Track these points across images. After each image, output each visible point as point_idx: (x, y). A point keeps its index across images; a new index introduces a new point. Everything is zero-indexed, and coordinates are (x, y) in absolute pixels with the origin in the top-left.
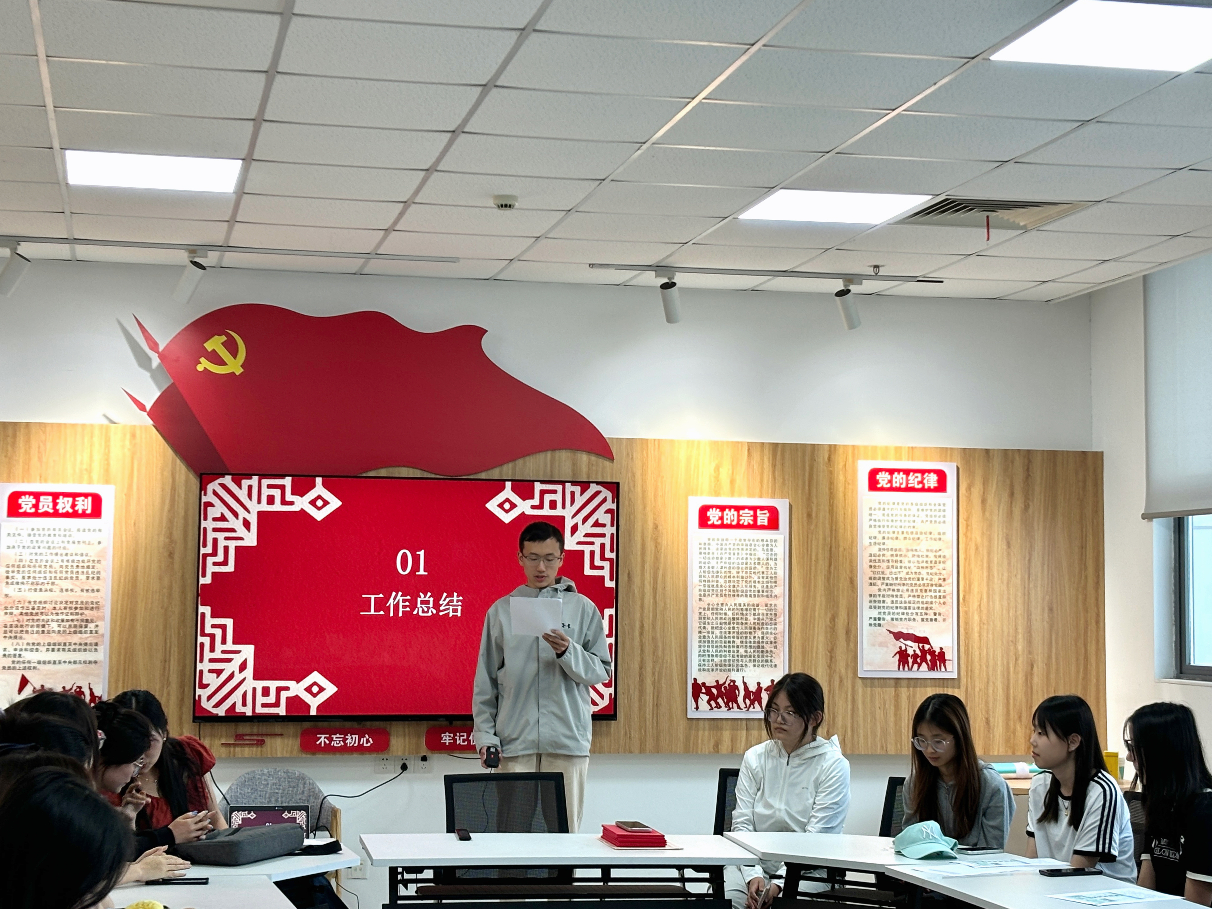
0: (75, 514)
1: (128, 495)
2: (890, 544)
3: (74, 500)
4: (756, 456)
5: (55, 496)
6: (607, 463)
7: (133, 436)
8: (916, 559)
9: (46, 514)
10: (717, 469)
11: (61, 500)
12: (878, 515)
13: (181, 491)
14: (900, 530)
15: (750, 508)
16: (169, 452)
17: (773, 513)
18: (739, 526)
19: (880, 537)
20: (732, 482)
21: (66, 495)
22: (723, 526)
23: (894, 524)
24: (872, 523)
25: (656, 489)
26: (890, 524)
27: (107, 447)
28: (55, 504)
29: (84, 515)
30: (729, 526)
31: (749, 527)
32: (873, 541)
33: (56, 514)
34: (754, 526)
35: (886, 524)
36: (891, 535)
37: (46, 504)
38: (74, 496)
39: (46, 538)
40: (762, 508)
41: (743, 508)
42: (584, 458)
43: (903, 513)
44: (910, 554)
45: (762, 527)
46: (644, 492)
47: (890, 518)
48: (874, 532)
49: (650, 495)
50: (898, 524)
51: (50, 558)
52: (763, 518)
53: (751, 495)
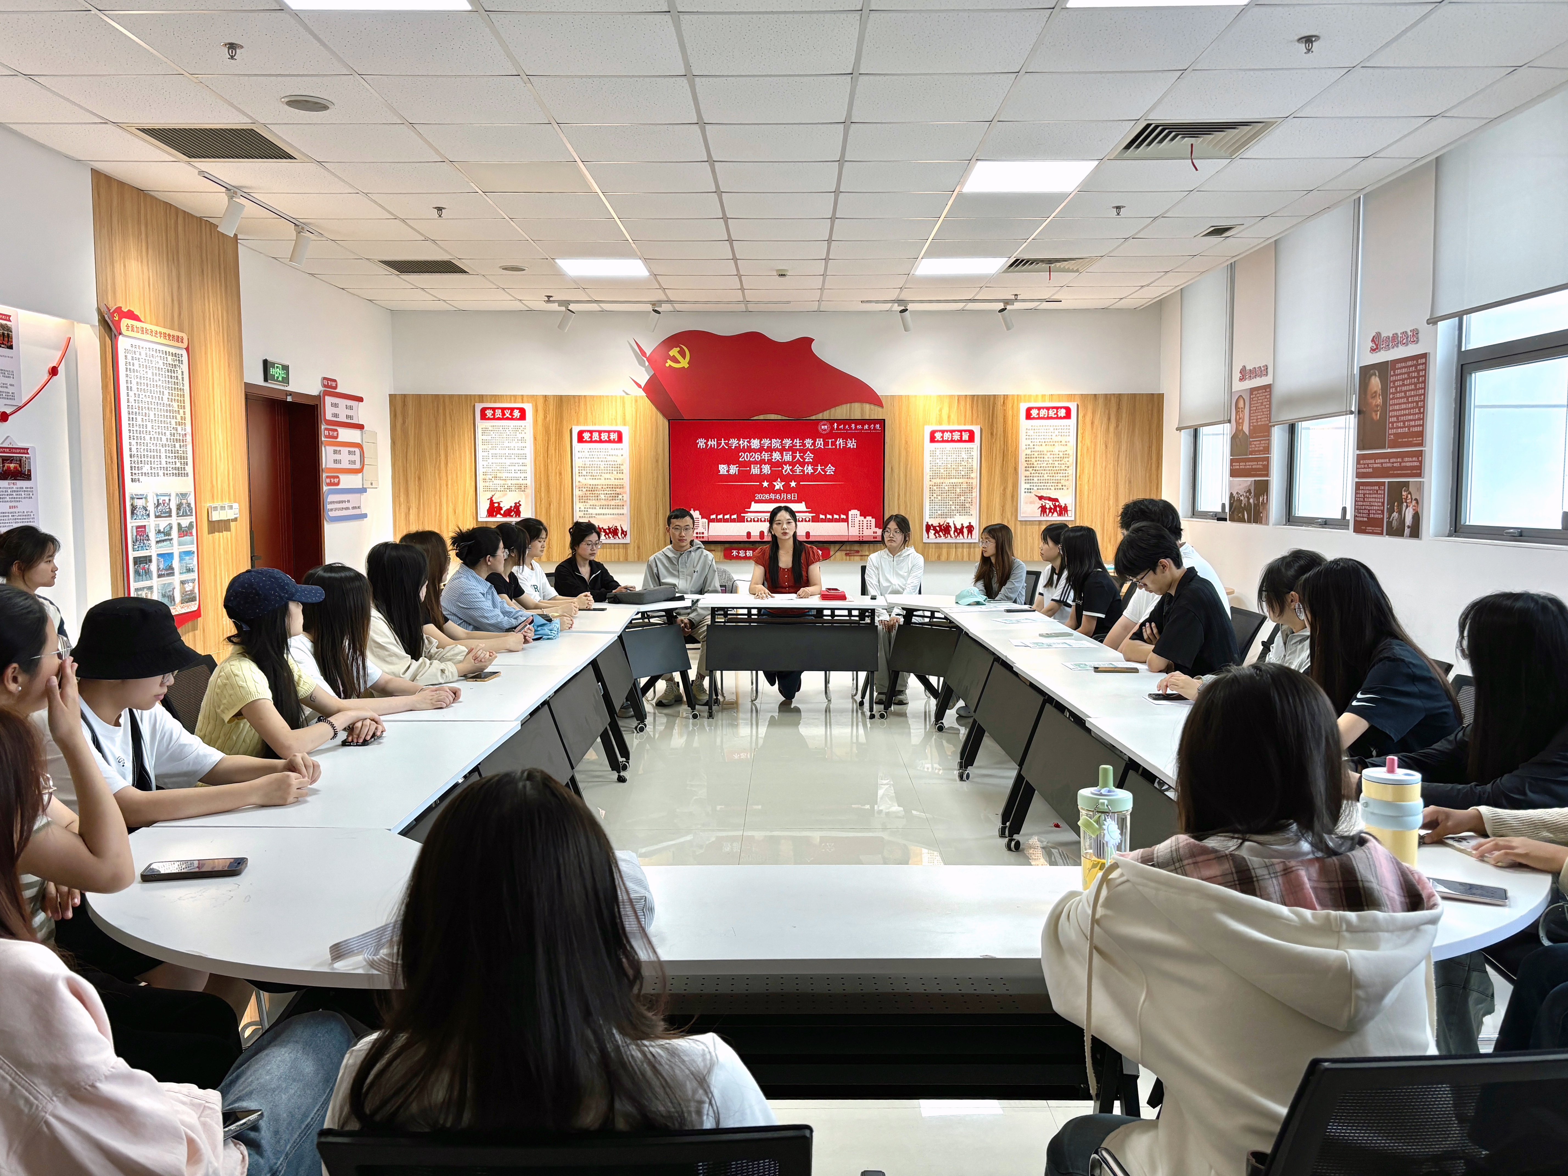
0: (609, 441)
1: (635, 431)
2: (1037, 448)
3: (609, 435)
4: (962, 402)
5: (600, 432)
6: (880, 409)
7: (636, 401)
8: (1052, 456)
9: (596, 442)
10: (940, 410)
11: (602, 434)
12: (1031, 432)
13: (661, 428)
14: (1043, 441)
15: (958, 431)
16: (654, 409)
17: (971, 434)
18: (952, 441)
19: (1031, 444)
20: (949, 417)
21: (605, 431)
22: (943, 441)
23: (1040, 437)
24: (1028, 437)
25: (907, 422)
26: (1038, 437)
27: (624, 407)
28: (600, 436)
29: (614, 442)
30: (947, 441)
31: (958, 441)
32: (1028, 447)
33: (601, 441)
34: (961, 441)
35: (1035, 437)
36: (1038, 443)
37: (596, 436)
38: (609, 432)
39: (597, 453)
40: (965, 431)
41: (954, 431)
42: (867, 406)
43: (1045, 431)
44: (1049, 453)
45: (965, 441)
46: (900, 424)
47: (1038, 434)
48: (1028, 442)
49: (903, 425)
50: (1043, 437)
51: (599, 463)
52: (966, 436)
53: (959, 424)
